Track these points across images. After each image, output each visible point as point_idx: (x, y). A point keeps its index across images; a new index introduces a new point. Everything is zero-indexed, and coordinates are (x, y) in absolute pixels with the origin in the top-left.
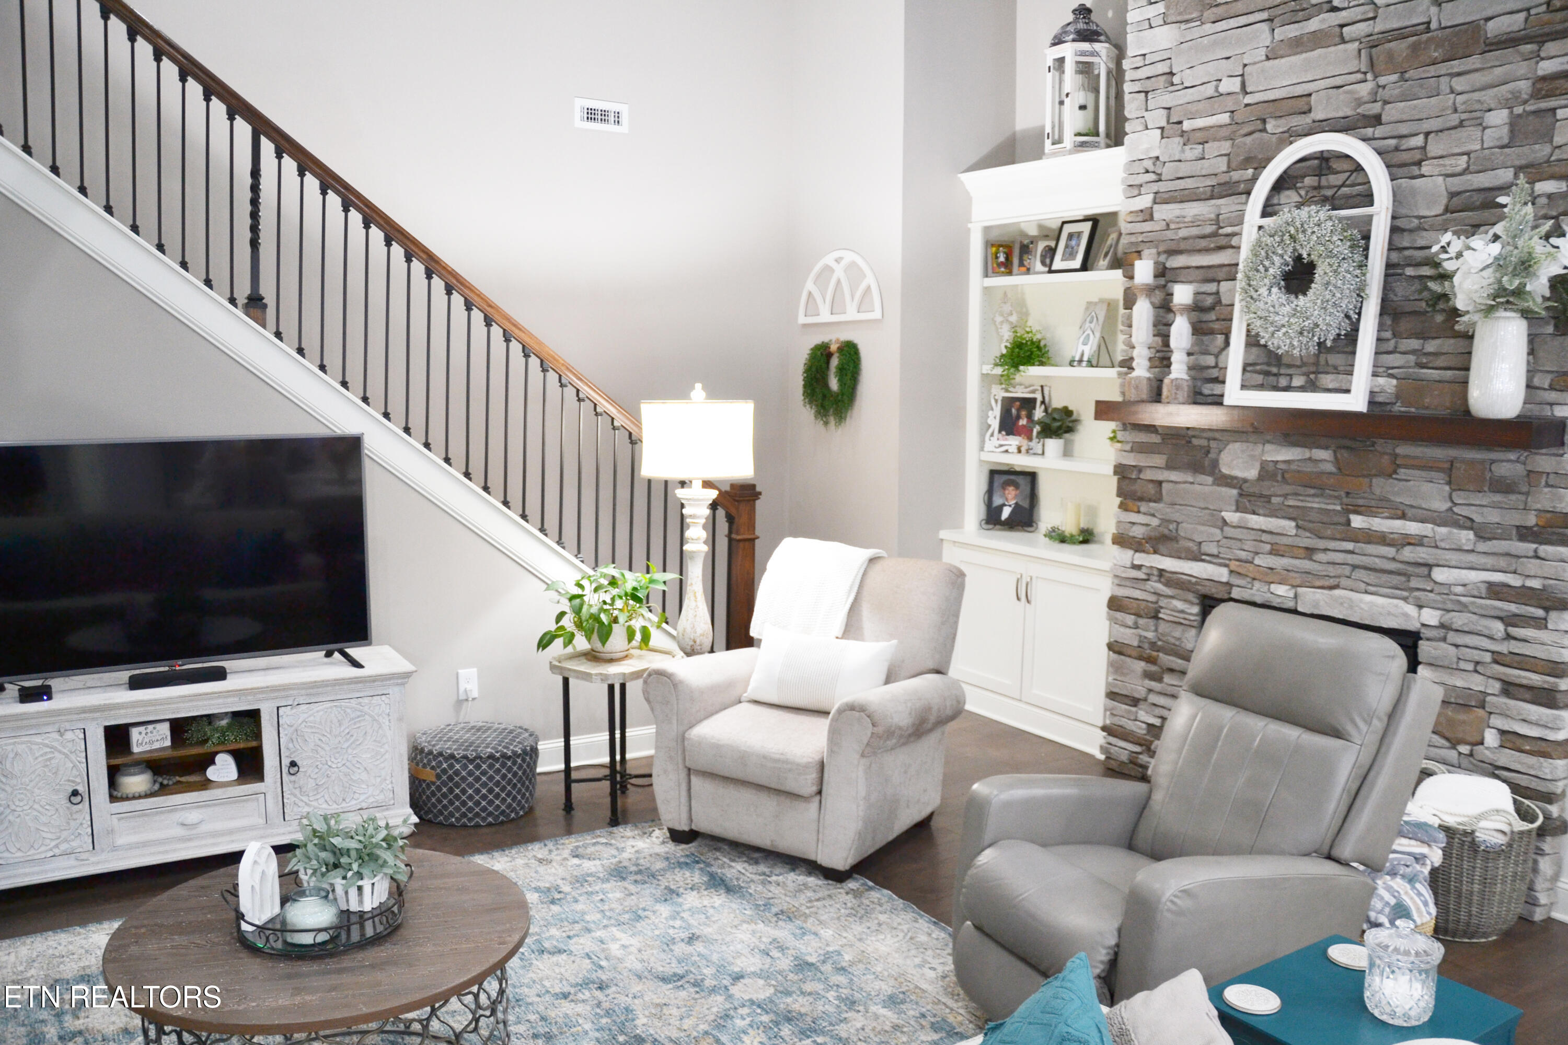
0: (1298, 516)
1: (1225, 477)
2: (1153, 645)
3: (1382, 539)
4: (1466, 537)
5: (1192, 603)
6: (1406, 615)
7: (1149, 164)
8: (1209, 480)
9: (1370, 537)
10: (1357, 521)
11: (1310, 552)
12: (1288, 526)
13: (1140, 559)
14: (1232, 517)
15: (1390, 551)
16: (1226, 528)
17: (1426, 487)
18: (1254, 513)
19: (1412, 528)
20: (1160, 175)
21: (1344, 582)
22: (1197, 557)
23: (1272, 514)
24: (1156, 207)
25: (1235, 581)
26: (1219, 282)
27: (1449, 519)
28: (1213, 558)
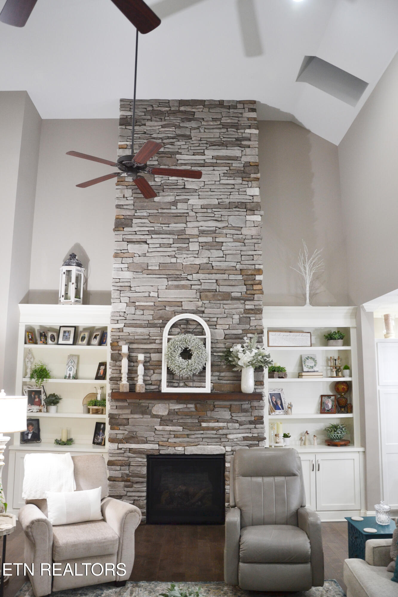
0: (184, 426)
1: (154, 415)
2: (127, 475)
3: (213, 429)
4: (237, 425)
5: (143, 458)
6: (222, 449)
7: (122, 314)
8: (149, 416)
9: (208, 429)
10: (204, 425)
11: (188, 436)
12: (180, 428)
13: (121, 446)
14: (158, 428)
15: (215, 432)
16: (156, 432)
17: (224, 413)
18: (168, 426)
19: (221, 424)
20: (126, 318)
21: (201, 443)
22: (146, 442)
23: (174, 425)
24: (125, 328)
25: (161, 448)
26: (150, 353)
27: (232, 421)
28: (152, 442)
